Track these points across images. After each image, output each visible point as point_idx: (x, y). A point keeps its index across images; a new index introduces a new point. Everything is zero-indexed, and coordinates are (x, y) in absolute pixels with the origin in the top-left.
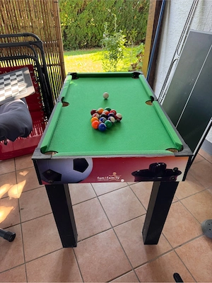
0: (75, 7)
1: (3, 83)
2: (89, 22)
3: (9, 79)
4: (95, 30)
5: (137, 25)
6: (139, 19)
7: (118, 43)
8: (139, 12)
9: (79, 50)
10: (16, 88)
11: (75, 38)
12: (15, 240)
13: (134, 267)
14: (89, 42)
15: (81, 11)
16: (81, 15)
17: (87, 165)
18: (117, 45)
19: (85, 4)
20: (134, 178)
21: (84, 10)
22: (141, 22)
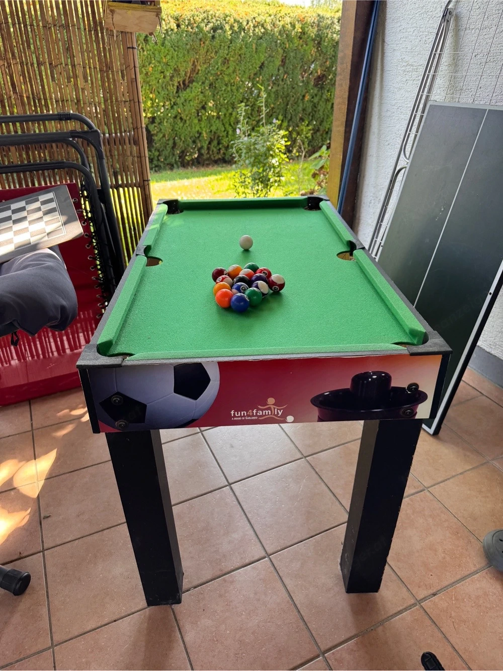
0: (172, 77)
1: (9, 218)
2: (204, 108)
3: (23, 209)
4: (217, 125)
5: (312, 113)
6: (316, 100)
8: (316, 85)
9: (181, 171)
10: (40, 226)
11: (171, 143)
12: (28, 591)
13: (323, 648)
14: (204, 151)
15: (184, 86)
16: (184, 95)
17: (208, 380)
18: (268, 153)
19: (193, 70)
21: (191, 81)
22: (321, 107)
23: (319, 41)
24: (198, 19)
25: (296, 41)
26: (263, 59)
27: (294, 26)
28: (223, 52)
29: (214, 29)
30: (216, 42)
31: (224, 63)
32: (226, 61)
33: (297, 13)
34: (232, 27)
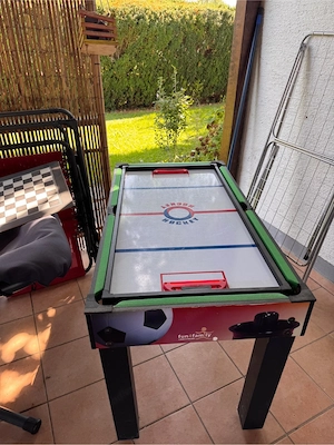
1: (22, 187)
2: (131, 70)
3: (31, 180)
4: (140, 82)
5: (202, 75)
6: (205, 66)
7: (178, 108)
8: (205, 55)
9: (116, 112)
10: (44, 195)
11: (109, 94)
12: (40, 431)
14: (131, 99)
17: (165, 318)
18: (177, 111)
19: (124, 46)
20: (232, 334)
21: (123, 53)
22: (209, 71)
23: (208, 27)
24: (128, 12)
25: (193, 27)
26: (171, 38)
27: (191, 17)
28: (144, 34)
29: (138, 18)
30: (140, 27)
31: (144, 41)
32: (146, 40)
33: (193, 8)
34: (150, 17)
